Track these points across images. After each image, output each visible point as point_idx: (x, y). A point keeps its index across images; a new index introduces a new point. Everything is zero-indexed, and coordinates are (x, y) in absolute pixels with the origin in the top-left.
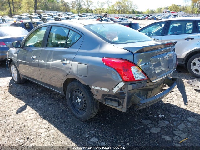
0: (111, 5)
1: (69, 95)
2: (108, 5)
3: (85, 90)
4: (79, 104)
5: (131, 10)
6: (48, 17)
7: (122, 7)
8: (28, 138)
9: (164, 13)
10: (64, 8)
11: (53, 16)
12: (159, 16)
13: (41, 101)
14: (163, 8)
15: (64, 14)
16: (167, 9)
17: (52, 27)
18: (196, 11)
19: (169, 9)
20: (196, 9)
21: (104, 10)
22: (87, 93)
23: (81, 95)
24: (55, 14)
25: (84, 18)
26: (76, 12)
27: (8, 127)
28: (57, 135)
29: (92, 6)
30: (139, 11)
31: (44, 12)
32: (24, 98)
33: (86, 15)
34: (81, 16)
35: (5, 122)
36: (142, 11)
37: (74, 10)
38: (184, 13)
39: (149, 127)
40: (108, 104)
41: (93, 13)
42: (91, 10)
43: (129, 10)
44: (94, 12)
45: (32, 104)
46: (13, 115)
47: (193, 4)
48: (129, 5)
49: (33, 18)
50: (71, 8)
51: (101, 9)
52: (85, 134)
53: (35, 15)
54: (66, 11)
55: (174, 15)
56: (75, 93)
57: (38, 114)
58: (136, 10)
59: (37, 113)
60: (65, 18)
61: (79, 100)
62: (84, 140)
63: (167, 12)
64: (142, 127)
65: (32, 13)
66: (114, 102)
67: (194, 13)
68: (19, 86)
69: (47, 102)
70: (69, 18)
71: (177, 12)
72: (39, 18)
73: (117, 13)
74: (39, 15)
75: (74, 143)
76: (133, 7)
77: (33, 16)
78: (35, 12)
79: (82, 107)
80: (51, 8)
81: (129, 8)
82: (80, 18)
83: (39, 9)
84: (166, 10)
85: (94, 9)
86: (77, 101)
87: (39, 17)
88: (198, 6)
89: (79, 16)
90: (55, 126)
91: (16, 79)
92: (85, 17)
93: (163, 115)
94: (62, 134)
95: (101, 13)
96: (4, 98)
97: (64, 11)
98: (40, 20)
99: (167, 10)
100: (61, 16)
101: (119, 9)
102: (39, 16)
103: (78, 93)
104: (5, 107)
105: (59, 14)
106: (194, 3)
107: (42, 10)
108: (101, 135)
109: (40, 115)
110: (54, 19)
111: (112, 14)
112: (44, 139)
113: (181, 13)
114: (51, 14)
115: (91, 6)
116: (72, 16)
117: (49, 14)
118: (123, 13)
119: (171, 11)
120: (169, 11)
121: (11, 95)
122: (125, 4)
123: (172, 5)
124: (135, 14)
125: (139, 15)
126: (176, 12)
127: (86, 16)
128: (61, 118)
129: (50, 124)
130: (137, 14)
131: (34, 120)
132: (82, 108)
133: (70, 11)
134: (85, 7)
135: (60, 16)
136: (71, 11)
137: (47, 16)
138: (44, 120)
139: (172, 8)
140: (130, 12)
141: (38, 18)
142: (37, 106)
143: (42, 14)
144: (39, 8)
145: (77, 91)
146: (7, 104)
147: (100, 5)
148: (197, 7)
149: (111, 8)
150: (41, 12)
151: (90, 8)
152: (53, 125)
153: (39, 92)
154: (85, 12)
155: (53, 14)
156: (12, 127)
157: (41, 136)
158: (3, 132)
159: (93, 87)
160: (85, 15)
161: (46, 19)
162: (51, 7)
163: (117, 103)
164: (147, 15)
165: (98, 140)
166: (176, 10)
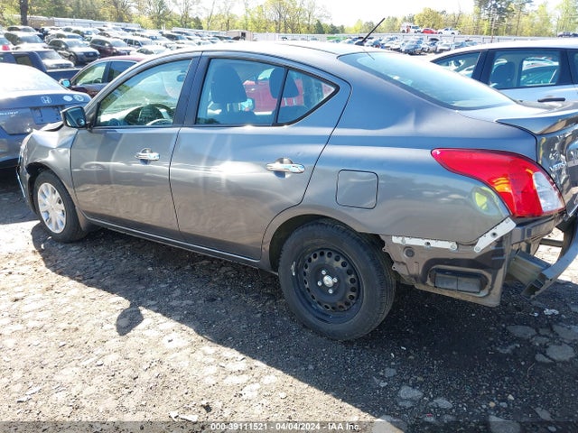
0: (253, 6)
1: (293, 267)
2: (247, 5)
3: (361, 250)
4: (331, 291)
5: (313, 22)
6: (69, 37)
7: (287, 11)
8: (208, 408)
9: (404, 31)
10: (112, 12)
11: (82, 35)
12: (392, 39)
13: (178, 292)
14: (400, 19)
15: (117, 29)
16: (412, 20)
17: (210, 59)
18: (485, 29)
19: (416, 22)
20: (486, 23)
21: (234, 21)
22: (368, 258)
23: (338, 264)
24: (89, 29)
25: (180, 41)
26: (150, 23)
27: (118, 377)
28: (293, 390)
29: (199, 5)
30: (334, 25)
31: (52, 23)
32: (114, 284)
33: (187, 34)
34: (170, 37)
35: (99, 363)
36: (342, 26)
37: (145, 19)
38: (456, 32)
39: (537, 344)
40: (445, 286)
41: (201, 28)
42: (194, 20)
43: (307, 22)
44: (204, 25)
45: (153, 303)
46: (113, 340)
47: (477, 8)
48: (306, 7)
49: (19, 39)
50: (134, 11)
51: (224, 17)
52: (371, 378)
53: (24, 30)
54: (120, 19)
55: (432, 39)
56: (314, 260)
57: (191, 331)
58: (326, 22)
59: (184, 327)
60: (125, 40)
61: (328, 280)
62: (380, 396)
63: (412, 30)
64: (519, 346)
65: (12, 23)
66: (465, 280)
67: (482, 33)
68: (73, 249)
69: (195, 292)
70: (136, 42)
71: (439, 31)
72: (39, 39)
73: (273, 28)
74: (37, 30)
75: (357, 410)
76: (316, 13)
77: (20, 34)
78: (24, 22)
79: (341, 300)
80: (70, 9)
81: (307, 16)
82: (168, 41)
83: (36, 14)
84: (409, 24)
85: (203, 18)
86: (320, 284)
87: (39, 36)
88: (489, 15)
89: (163, 35)
90: (268, 364)
91: (57, 227)
92: (182, 39)
93: (553, 311)
94: (306, 385)
95: (225, 28)
96: (47, 289)
97: (111, 20)
98: (45, 44)
99: (412, 25)
100: (109, 36)
101: (278, 16)
102: (38, 33)
103: (327, 259)
104: (67, 317)
105: (101, 30)
106: (480, 6)
107: (44, 15)
108: (420, 379)
109: (198, 332)
110: (88, 43)
111: (258, 31)
112: (260, 406)
113: (449, 32)
114: (74, 28)
115: (194, 7)
116: (143, 36)
117: (68, 27)
118: (290, 30)
119: (422, 26)
120: (416, 28)
121: (66, 279)
122: (294, 5)
123: (425, 9)
124: (324, 33)
125: (335, 35)
126: (435, 31)
127: (184, 36)
128: (272, 338)
129: (249, 359)
130: (329, 33)
131: (189, 350)
132: (339, 304)
133: (130, 21)
134: (177, 10)
135: (104, 34)
136: (135, 20)
137: (66, 34)
138: (220, 347)
139: (424, 20)
140: (308, 28)
141: (36, 42)
142: (173, 308)
143: (46, 28)
144: (34, 8)
145: (322, 254)
146: (69, 308)
147: (222, 6)
148: (487, 17)
149: (256, 16)
150: (43, 22)
151: (192, 15)
152: (262, 360)
153: (152, 265)
154: (178, 26)
155: (82, 29)
156: (135, 379)
157: (244, 397)
158: (113, 396)
159: (395, 240)
160: (182, 33)
161: (65, 44)
162: (71, 6)
163: (477, 281)
164: (360, 38)
165: (421, 394)
166: (433, 25)
